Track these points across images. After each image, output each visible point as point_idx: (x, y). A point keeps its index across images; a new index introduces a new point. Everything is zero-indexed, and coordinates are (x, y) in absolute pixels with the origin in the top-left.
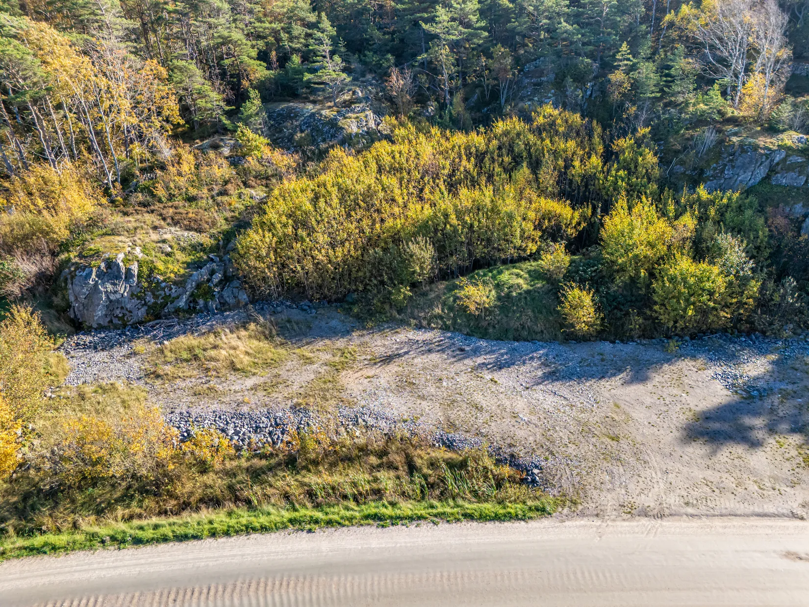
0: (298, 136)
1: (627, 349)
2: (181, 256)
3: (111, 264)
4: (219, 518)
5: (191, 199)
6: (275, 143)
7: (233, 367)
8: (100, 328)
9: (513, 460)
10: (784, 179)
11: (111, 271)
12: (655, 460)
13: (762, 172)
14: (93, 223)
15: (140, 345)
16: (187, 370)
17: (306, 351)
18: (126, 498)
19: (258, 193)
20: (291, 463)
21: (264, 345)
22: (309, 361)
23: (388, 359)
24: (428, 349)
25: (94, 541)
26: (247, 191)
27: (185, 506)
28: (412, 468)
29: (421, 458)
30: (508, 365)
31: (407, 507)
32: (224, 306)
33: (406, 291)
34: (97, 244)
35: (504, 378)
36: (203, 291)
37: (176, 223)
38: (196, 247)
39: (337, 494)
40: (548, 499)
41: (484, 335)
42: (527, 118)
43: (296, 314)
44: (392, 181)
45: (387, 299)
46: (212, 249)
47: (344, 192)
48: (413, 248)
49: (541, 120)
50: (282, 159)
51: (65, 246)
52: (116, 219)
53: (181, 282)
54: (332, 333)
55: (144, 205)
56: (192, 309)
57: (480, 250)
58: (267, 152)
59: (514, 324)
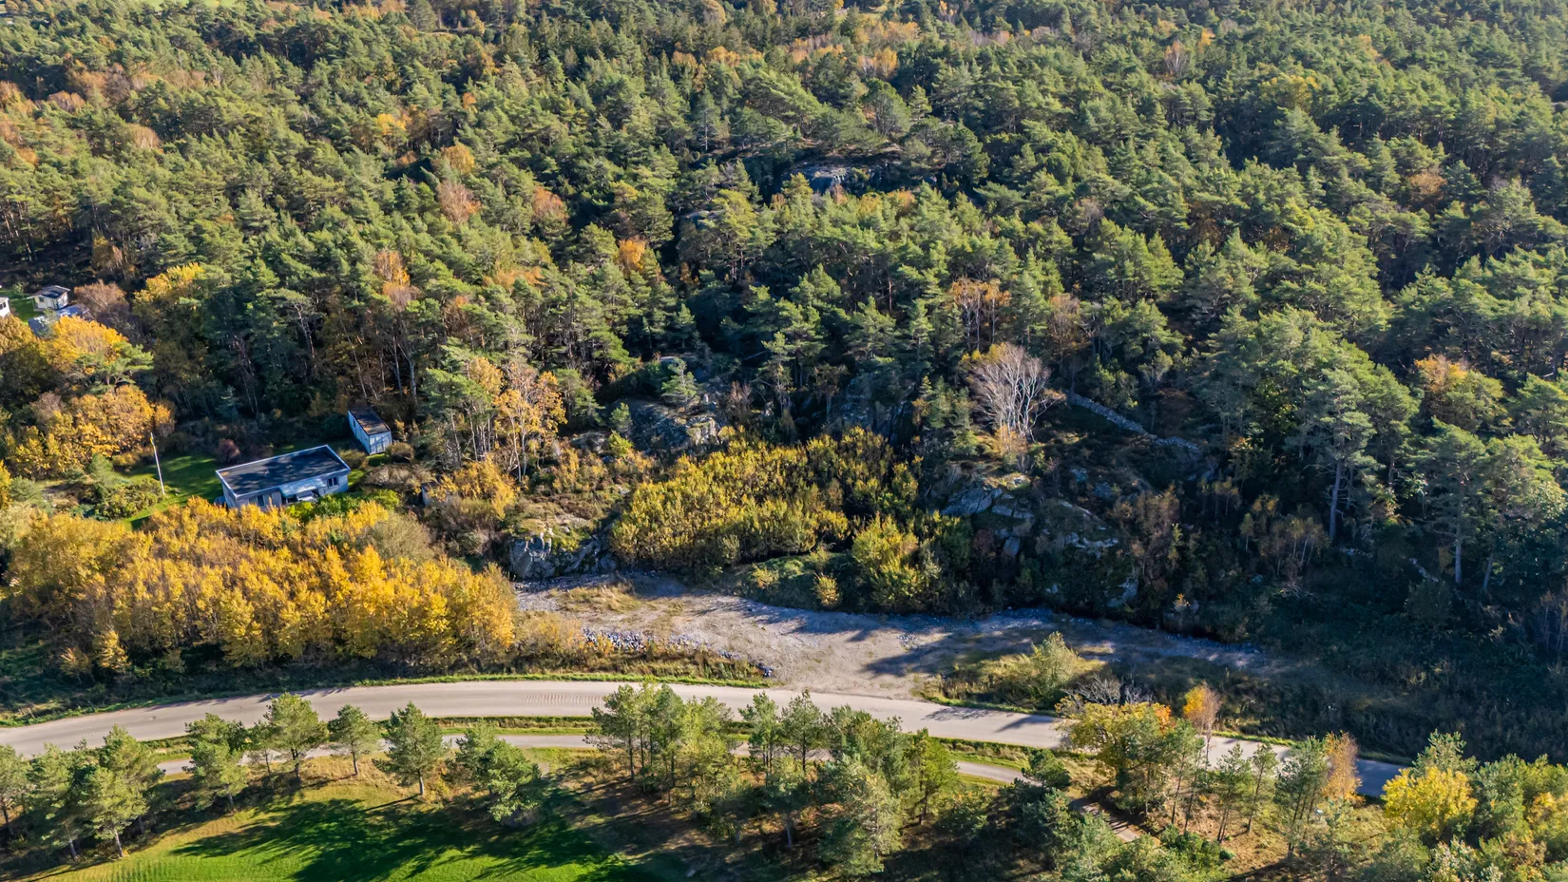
0: (654, 439)
1: (854, 619)
2: (575, 535)
3: (536, 539)
4: (610, 675)
5: (578, 492)
6: (637, 448)
7: (610, 608)
8: (527, 580)
9: (760, 666)
10: (998, 510)
11: (537, 544)
12: (834, 672)
13: (985, 504)
14: (518, 509)
15: (553, 592)
16: (584, 607)
17: (653, 603)
18: (564, 664)
19: (623, 489)
20: (643, 657)
21: (627, 597)
22: (654, 609)
23: (703, 612)
24: (729, 608)
25: (553, 678)
26: (618, 487)
27: (592, 670)
28: (705, 663)
29: (711, 661)
30: (776, 621)
31: (701, 680)
32: (600, 571)
33: (719, 569)
34: (524, 525)
35: (771, 628)
36: (588, 559)
37: (571, 511)
38: (585, 530)
39: (666, 672)
40: (769, 681)
41: (767, 603)
42: (837, 436)
43: (646, 579)
44: (721, 491)
45: (706, 574)
46: (595, 532)
47: (686, 496)
48: (726, 542)
49: (847, 439)
50: (642, 462)
51: (504, 525)
52: (531, 507)
53: (576, 554)
54: (669, 594)
55: (547, 494)
56: (581, 571)
57: (773, 546)
58: (631, 454)
59: (787, 596)
